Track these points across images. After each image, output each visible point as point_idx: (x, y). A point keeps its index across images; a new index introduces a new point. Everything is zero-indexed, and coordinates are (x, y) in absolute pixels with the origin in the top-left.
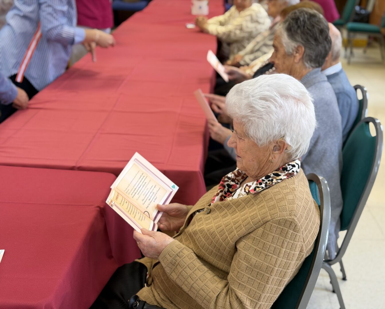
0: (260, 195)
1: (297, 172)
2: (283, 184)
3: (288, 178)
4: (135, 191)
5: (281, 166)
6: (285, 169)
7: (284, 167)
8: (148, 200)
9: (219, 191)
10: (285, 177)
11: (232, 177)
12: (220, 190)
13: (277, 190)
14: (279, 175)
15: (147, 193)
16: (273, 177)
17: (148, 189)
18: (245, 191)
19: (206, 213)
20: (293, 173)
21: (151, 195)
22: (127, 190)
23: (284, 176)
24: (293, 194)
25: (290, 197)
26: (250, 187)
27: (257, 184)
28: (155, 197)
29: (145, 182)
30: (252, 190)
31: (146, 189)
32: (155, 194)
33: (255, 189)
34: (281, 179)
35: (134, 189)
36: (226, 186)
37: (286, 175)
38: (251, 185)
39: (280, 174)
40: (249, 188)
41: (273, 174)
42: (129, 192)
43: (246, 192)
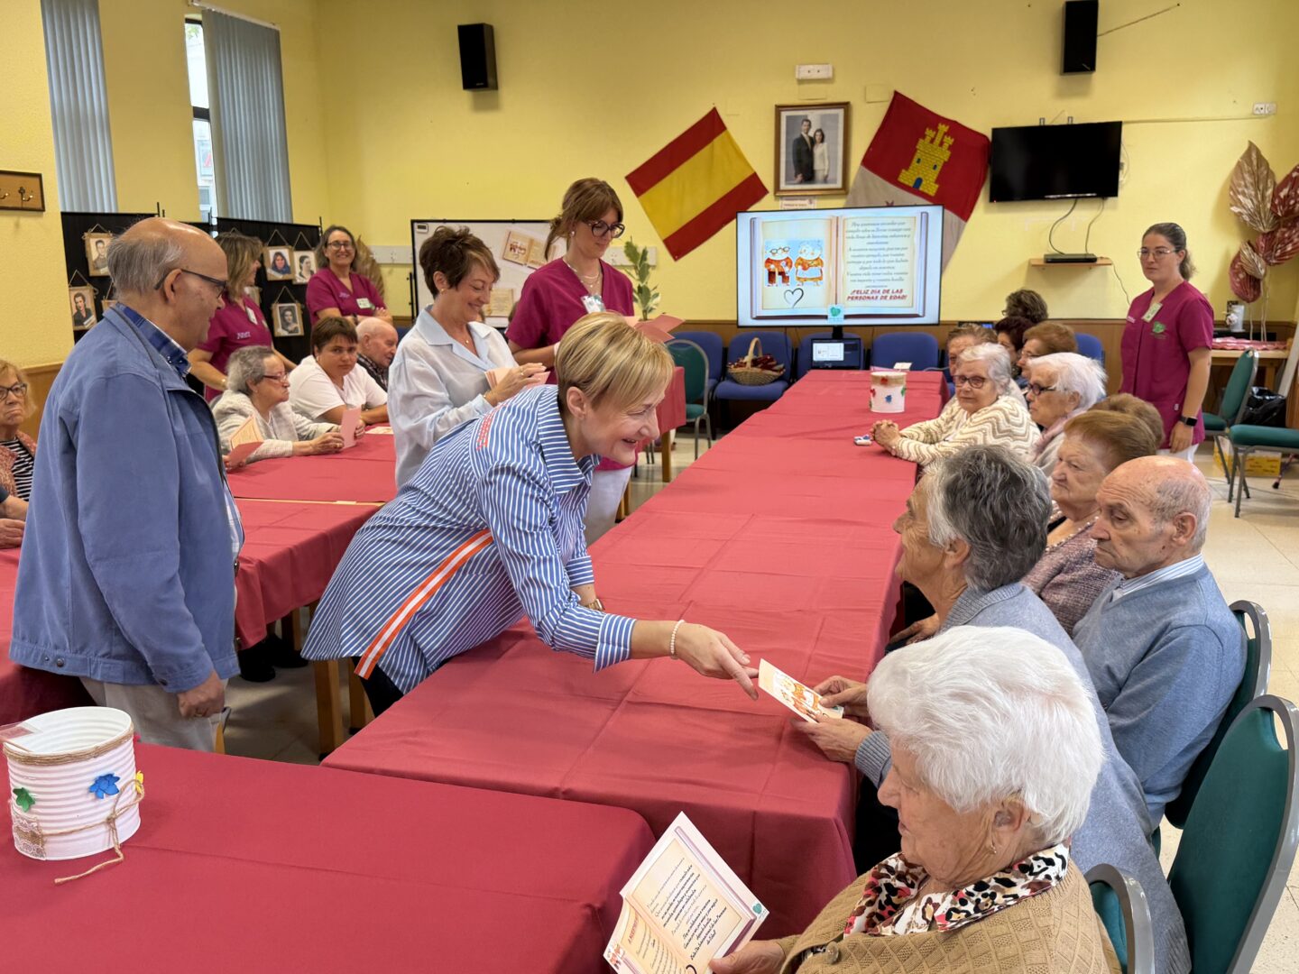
0: (960, 936)
1: (1058, 878)
2: (1018, 912)
3: (1033, 896)
4: (671, 911)
5: (1015, 858)
6: (1027, 869)
7: (1024, 862)
8: (695, 937)
9: (864, 903)
10: (1027, 892)
11: (897, 866)
12: (868, 899)
13: (1004, 929)
14: (1010, 884)
15: (694, 918)
16: (995, 887)
17: (697, 908)
18: (924, 917)
19: (830, 961)
20: (1047, 881)
21: (702, 926)
22: (654, 905)
23: (1023, 887)
24: (1045, 947)
25: (1036, 956)
26: (936, 906)
27: (953, 902)
28: (712, 932)
29: (693, 888)
30: (940, 916)
31: (693, 908)
32: (712, 922)
33: (948, 916)
34: (1015, 897)
35: (667, 905)
36: (884, 888)
37: (1029, 886)
38: (940, 902)
39: (1014, 880)
40: (934, 912)
41: (995, 878)
42: (657, 910)
43: (928, 921)
